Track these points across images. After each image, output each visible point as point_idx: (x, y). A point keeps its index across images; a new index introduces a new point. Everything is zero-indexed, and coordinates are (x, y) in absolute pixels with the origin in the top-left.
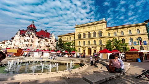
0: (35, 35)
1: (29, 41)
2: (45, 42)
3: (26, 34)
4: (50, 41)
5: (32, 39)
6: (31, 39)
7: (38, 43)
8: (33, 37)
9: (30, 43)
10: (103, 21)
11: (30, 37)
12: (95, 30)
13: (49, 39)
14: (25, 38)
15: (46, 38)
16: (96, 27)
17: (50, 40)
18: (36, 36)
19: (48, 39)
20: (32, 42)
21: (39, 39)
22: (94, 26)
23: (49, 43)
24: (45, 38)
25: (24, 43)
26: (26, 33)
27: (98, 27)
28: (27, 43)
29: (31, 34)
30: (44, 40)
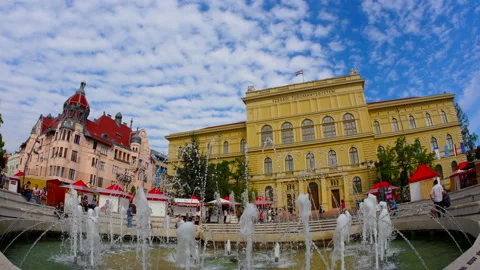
0: (84, 132)
1: (65, 156)
2: (116, 163)
3: (57, 130)
4: (131, 160)
5: (75, 147)
6: (71, 147)
7: (93, 164)
8: (77, 140)
9: (68, 162)
10: (352, 78)
11: (68, 139)
12: (329, 109)
13: (127, 152)
14: (54, 144)
15: (119, 149)
16: (332, 100)
17: (133, 154)
18: (86, 137)
19: (124, 150)
20: (74, 159)
21: (95, 148)
22: (322, 94)
23: (128, 166)
24: (116, 147)
25: (52, 162)
26: (60, 125)
27: (338, 98)
28: (60, 162)
29: (73, 130)
30: (110, 154)
